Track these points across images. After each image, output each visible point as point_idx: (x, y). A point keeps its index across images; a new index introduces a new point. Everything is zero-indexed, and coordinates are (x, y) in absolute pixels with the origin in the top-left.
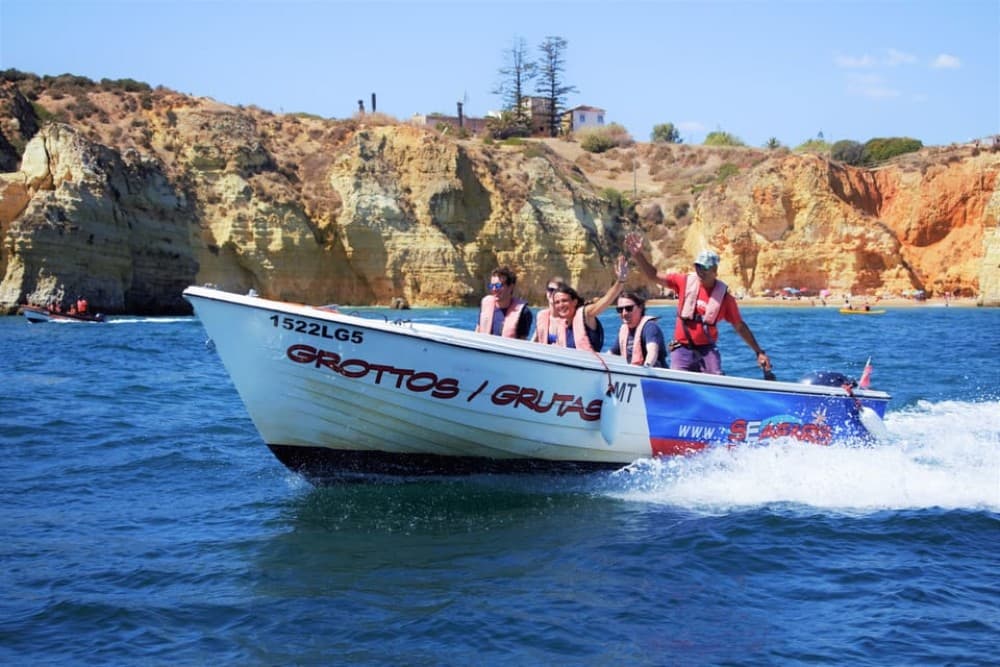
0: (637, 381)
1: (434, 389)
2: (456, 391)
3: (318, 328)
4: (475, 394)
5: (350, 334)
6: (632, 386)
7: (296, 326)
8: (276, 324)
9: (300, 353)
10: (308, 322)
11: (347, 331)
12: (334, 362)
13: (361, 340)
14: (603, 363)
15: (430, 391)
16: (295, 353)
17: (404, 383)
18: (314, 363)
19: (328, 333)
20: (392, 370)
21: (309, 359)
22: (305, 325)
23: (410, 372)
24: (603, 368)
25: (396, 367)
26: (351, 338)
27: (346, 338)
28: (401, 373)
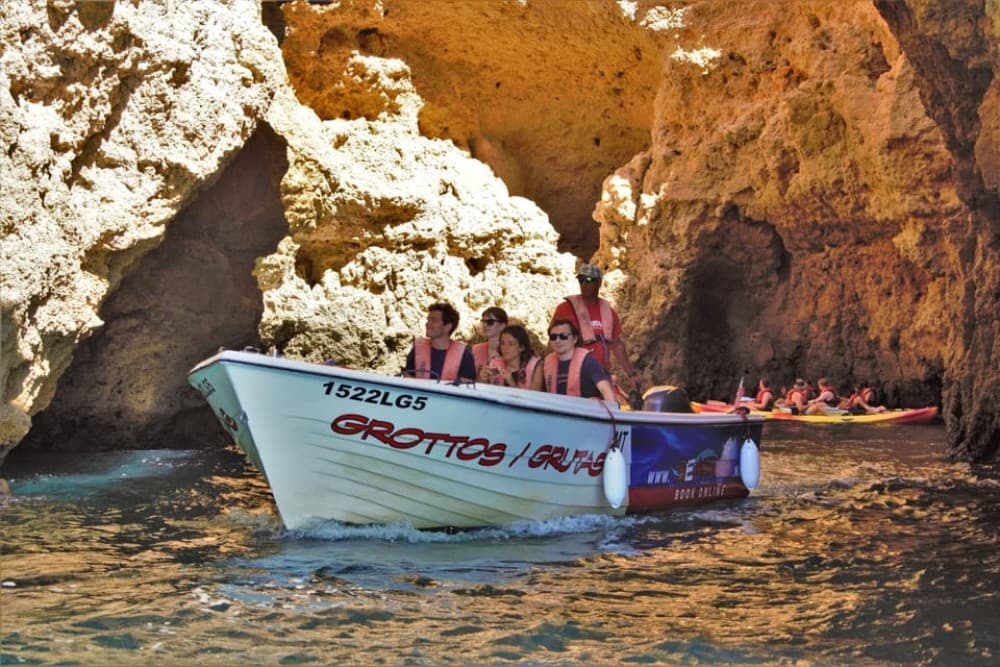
0: (628, 429)
1: (483, 456)
2: (502, 455)
3: (379, 394)
4: (517, 458)
5: (413, 401)
6: (626, 433)
7: (352, 393)
8: (328, 392)
9: (347, 424)
10: (369, 388)
11: (410, 397)
12: (384, 433)
13: (423, 405)
14: (610, 413)
15: (478, 459)
16: (342, 424)
17: (455, 450)
18: (362, 434)
19: (389, 400)
20: (446, 438)
21: (356, 430)
22: (364, 392)
23: (464, 439)
24: (607, 416)
25: (452, 435)
26: (413, 404)
27: (408, 404)
28: (455, 440)
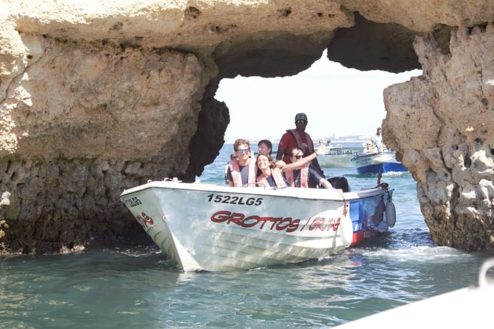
1: (288, 227)
2: (297, 226)
3: (237, 199)
4: (304, 227)
7: (223, 199)
8: (210, 200)
9: (220, 217)
10: (232, 196)
11: (254, 199)
12: (239, 220)
13: (260, 203)
15: (286, 229)
16: (216, 217)
17: (275, 226)
18: (227, 221)
19: (242, 202)
20: (271, 219)
21: (224, 219)
22: (229, 198)
23: (280, 219)
25: (274, 217)
27: (253, 203)
28: (276, 220)
